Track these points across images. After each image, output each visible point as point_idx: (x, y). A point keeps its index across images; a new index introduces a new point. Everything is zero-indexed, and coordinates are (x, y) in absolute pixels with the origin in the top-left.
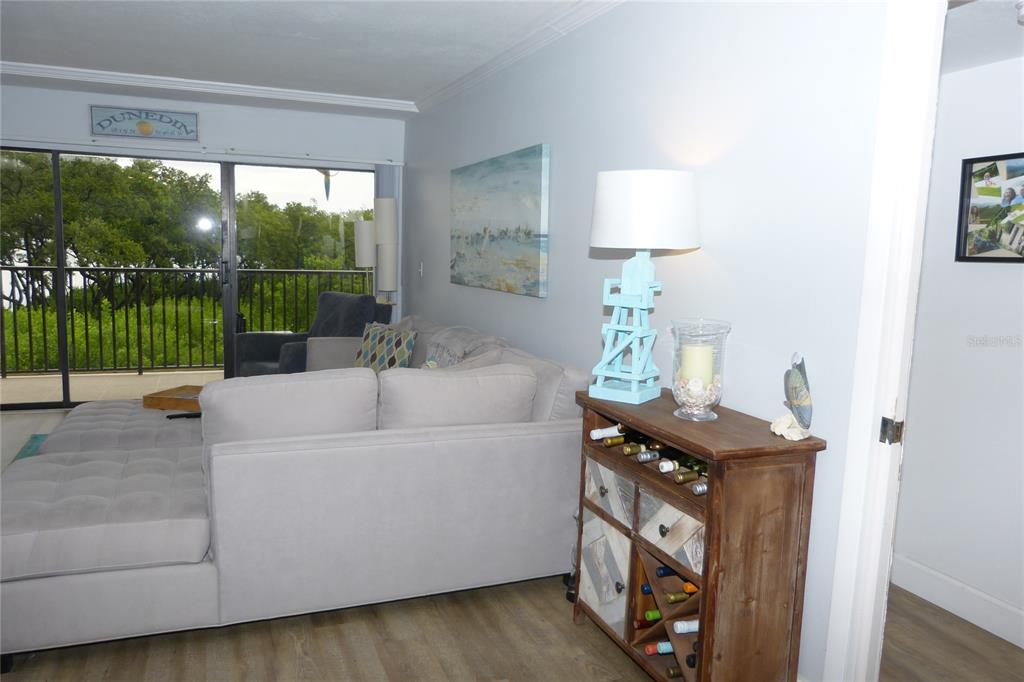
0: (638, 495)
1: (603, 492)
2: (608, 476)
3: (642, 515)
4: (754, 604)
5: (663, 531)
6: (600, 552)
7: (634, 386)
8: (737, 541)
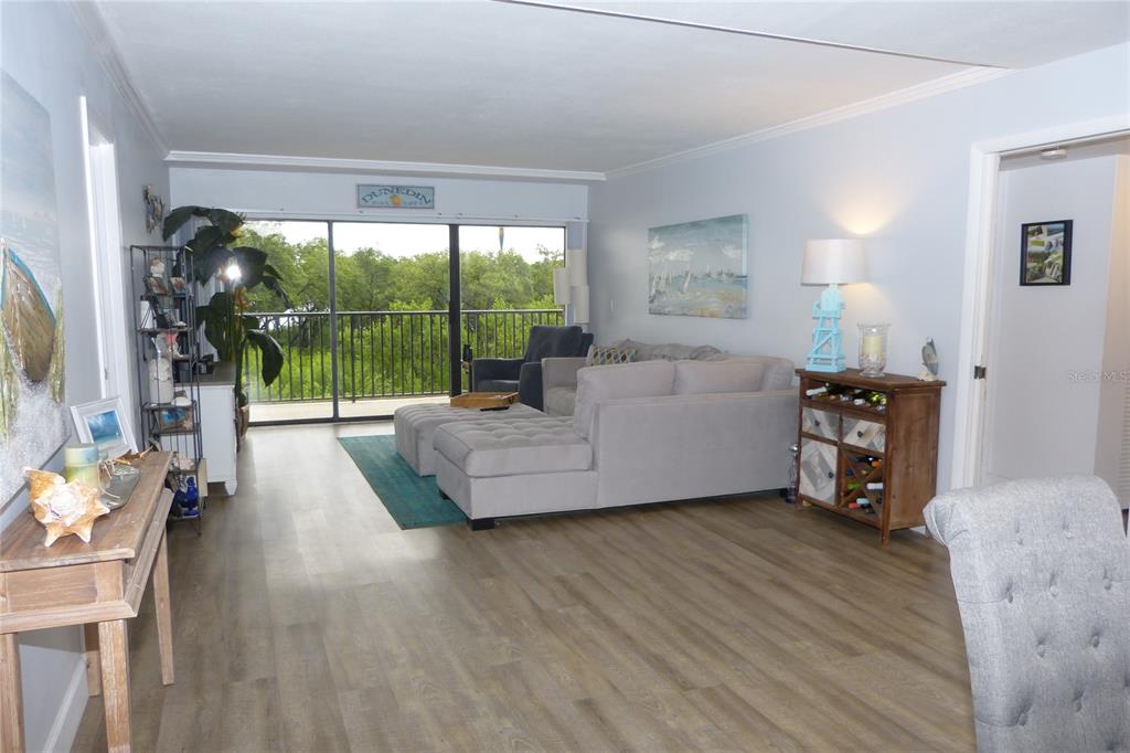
0: (841, 420)
1: (817, 424)
2: (820, 415)
3: (844, 431)
4: (911, 469)
5: (860, 434)
6: (816, 460)
7: (833, 363)
8: (902, 433)
